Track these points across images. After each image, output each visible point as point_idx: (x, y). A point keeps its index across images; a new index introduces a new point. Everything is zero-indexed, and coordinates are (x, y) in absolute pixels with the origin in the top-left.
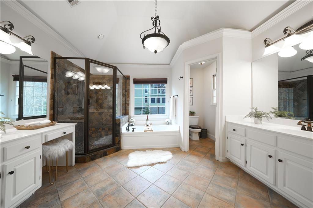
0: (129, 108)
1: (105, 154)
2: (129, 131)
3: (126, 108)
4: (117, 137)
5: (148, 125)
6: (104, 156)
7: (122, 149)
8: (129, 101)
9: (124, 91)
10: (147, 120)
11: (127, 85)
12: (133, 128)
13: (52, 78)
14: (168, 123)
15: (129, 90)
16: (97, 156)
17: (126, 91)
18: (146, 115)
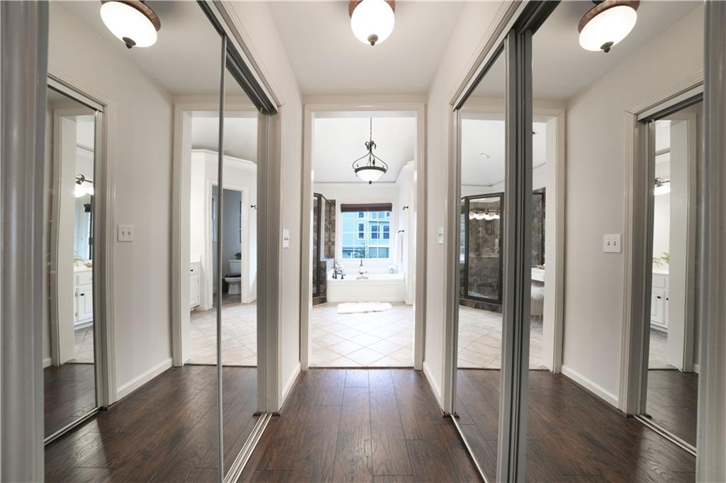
0: (334, 248)
2: (336, 278)
3: (329, 248)
5: (362, 273)
7: (328, 300)
8: (334, 238)
9: (327, 222)
10: (361, 265)
11: (332, 214)
12: (342, 275)
14: (393, 271)
15: (334, 221)
17: (330, 223)
18: (360, 259)
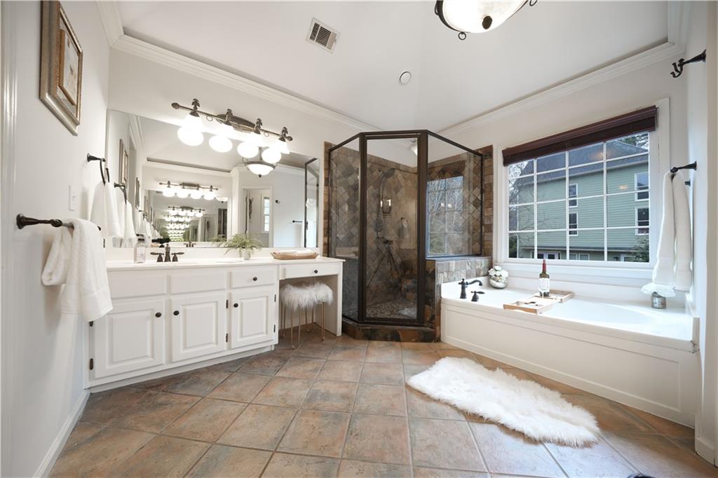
0: (492, 236)
1: (395, 338)
2: (464, 296)
3: (482, 237)
4: (427, 306)
5: (544, 294)
6: (392, 340)
7: (442, 340)
8: (491, 217)
9: (478, 190)
10: (543, 275)
11: (485, 173)
12: (475, 292)
13: (326, 185)
15: (491, 185)
16: (378, 335)
17: (482, 192)
